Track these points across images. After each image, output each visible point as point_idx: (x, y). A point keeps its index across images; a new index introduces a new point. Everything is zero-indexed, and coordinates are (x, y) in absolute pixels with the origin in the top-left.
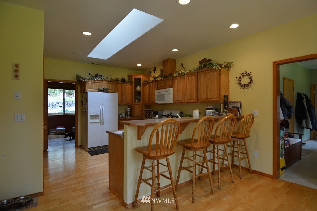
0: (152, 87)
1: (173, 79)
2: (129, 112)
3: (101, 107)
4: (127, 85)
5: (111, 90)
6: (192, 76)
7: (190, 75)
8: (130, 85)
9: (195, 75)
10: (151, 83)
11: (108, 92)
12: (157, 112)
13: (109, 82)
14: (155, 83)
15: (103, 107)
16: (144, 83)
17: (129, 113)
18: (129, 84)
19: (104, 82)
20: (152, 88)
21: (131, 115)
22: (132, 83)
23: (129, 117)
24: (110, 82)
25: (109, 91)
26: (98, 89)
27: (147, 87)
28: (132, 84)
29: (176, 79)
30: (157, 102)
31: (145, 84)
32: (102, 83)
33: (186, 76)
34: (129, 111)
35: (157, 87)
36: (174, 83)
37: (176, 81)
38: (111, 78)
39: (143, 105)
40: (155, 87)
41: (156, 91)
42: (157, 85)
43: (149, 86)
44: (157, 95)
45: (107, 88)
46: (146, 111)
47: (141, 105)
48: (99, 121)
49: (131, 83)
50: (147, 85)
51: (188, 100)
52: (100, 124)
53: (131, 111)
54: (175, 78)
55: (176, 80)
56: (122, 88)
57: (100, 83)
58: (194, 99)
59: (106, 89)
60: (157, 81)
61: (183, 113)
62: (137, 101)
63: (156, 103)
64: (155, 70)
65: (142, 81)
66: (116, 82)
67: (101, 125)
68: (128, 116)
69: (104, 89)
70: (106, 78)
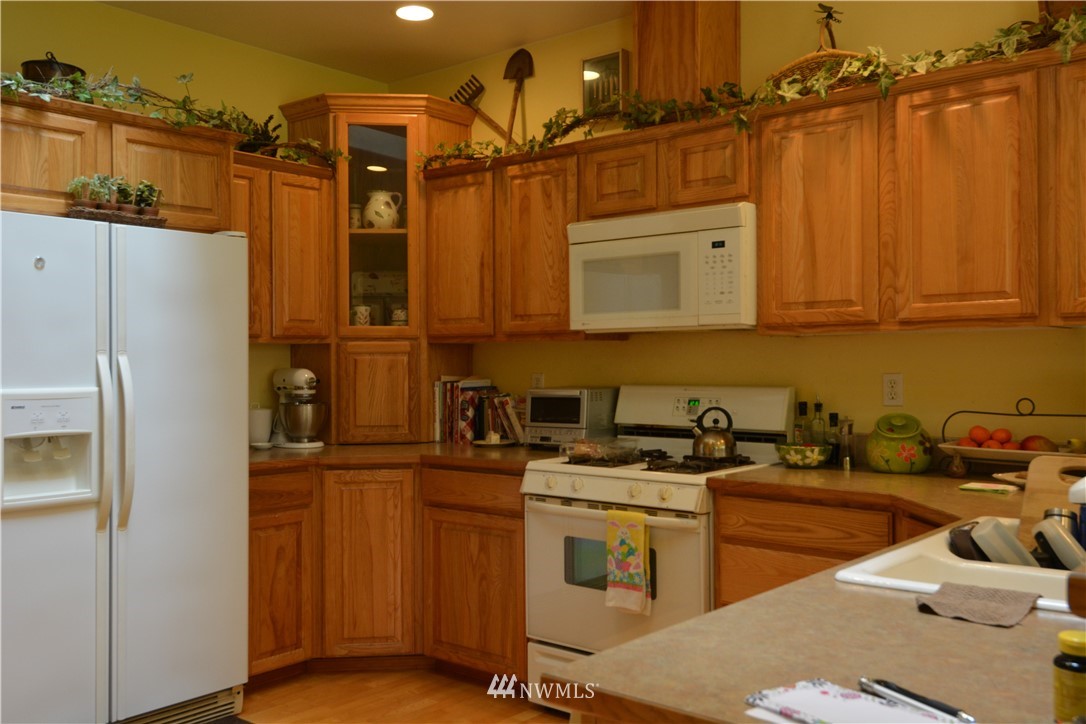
0: (526, 199)
1: (754, 128)
2: (311, 400)
3: (103, 360)
4: (292, 178)
5: (184, 208)
6: (975, 97)
7: (953, 93)
8: (314, 181)
9: (1015, 91)
10: (513, 170)
11: (160, 224)
12: (576, 401)
13: (162, 138)
14: (553, 163)
15: (123, 361)
16: (436, 165)
17: (307, 411)
18: (311, 174)
19: (121, 132)
20: (525, 209)
21: (320, 432)
22: (334, 167)
23: (307, 447)
24: (175, 141)
25: (163, 213)
26: (71, 196)
27: (467, 205)
28: (333, 176)
29: (788, 128)
30: (581, 320)
31: (446, 173)
32: (101, 136)
33: (903, 102)
34: (306, 392)
35: (572, 196)
36: (764, 161)
37: (796, 146)
38: (185, 105)
39: (424, 343)
40: (558, 204)
41: (577, 231)
42: (572, 181)
43: (487, 192)
44: (589, 265)
45: (150, 188)
46: (450, 391)
47: (405, 345)
48: (88, 492)
49: (325, 162)
50: (466, 185)
51: (928, 298)
52: (90, 518)
53: (320, 395)
54: (780, 122)
55: (797, 137)
56: (251, 204)
57: (90, 136)
58: (1001, 294)
59: (141, 200)
60: (571, 149)
61: (818, 407)
62: (363, 311)
63: (575, 326)
64: (520, 67)
65: (417, 150)
66: (223, 141)
67: (100, 526)
68: (299, 440)
69: (123, 192)
70: (139, 95)
